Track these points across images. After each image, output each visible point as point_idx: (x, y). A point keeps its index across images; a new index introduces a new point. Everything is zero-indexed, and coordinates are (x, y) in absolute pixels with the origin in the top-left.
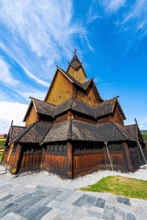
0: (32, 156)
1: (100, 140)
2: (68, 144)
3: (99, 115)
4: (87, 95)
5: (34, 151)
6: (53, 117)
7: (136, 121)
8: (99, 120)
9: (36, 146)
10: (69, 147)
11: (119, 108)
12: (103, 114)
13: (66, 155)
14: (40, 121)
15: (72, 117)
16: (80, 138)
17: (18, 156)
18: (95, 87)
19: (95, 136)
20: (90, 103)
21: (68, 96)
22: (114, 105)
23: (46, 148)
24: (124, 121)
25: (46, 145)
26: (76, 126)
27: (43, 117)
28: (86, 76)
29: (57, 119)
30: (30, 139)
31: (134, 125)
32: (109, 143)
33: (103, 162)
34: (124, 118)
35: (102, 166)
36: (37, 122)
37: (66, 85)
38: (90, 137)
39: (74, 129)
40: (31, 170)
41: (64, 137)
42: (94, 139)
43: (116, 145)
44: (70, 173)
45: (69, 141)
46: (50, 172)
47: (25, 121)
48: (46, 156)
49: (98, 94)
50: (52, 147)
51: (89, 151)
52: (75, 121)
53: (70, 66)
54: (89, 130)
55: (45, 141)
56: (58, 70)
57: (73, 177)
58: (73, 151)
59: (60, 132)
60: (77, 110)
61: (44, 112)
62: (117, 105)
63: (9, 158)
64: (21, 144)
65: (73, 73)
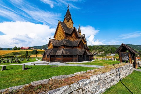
0: (53, 58)
1: (71, 54)
6: (58, 46)
8: (74, 47)
9: (54, 56)
10: (62, 56)
12: (75, 45)
16: (65, 54)
17: (50, 58)
20: (73, 39)
22: (79, 42)
25: (56, 55)
26: (65, 50)
27: (55, 47)
28: (73, 23)
30: (52, 54)
32: (74, 55)
36: (53, 48)
37: (63, 32)
38: (68, 54)
39: (64, 52)
41: (61, 54)
47: (48, 47)
48: (57, 58)
50: (58, 56)
51: (68, 57)
52: (65, 48)
53: (65, 18)
55: (56, 54)
56: (59, 23)
57: (63, 62)
59: (60, 52)
60: (66, 45)
61: (55, 45)
63: (46, 59)
64: (50, 55)
65: (67, 23)
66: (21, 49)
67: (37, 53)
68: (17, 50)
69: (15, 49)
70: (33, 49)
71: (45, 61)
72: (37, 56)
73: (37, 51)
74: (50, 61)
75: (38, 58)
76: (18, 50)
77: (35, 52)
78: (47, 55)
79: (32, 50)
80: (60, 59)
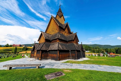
0: (45, 55)
1: (68, 50)
2: (58, 51)
3: (69, 40)
4: (65, 31)
5: (45, 53)
6: (51, 40)
7: (82, 43)
8: (68, 42)
9: (46, 51)
11: (77, 37)
12: (70, 40)
13: (57, 54)
14: (46, 42)
15: (59, 41)
16: (62, 49)
18: (68, 27)
19: (67, 48)
20: (66, 34)
21: (57, 31)
22: (75, 36)
23: (49, 52)
24: (78, 42)
26: (60, 45)
27: (47, 40)
28: (64, 20)
29: (52, 41)
30: (44, 49)
31: (81, 44)
32: (71, 51)
33: (69, 57)
34: (79, 41)
35: (68, 58)
36: (45, 42)
37: (56, 26)
40: (45, 59)
42: (66, 49)
43: (73, 51)
44: (58, 59)
45: (58, 50)
46: (51, 59)
47: (38, 41)
48: (50, 55)
49: (69, 30)
50: (52, 52)
51: (64, 53)
52: (60, 42)
53: (57, 14)
54: (65, 46)
55: (49, 49)
56: (52, 17)
58: (59, 53)
59: (55, 46)
60: (61, 38)
61: (47, 38)
62: (76, 36)
63: (35, 55)
64: (41, 50)
65: (59, 19)
66: (13, 46)
67: (27, 49)
68: (8, 47)
69: (7, 46)
70: (24, 46)
71: (34, 58)
72: (26, 52)
73: (27, 48)
74: (40, 59)
75: (27, 54)
76: (10, 47)
77: (25, 49)
78: (38, 51)
79: (22, 47)
80: (54, 55)
